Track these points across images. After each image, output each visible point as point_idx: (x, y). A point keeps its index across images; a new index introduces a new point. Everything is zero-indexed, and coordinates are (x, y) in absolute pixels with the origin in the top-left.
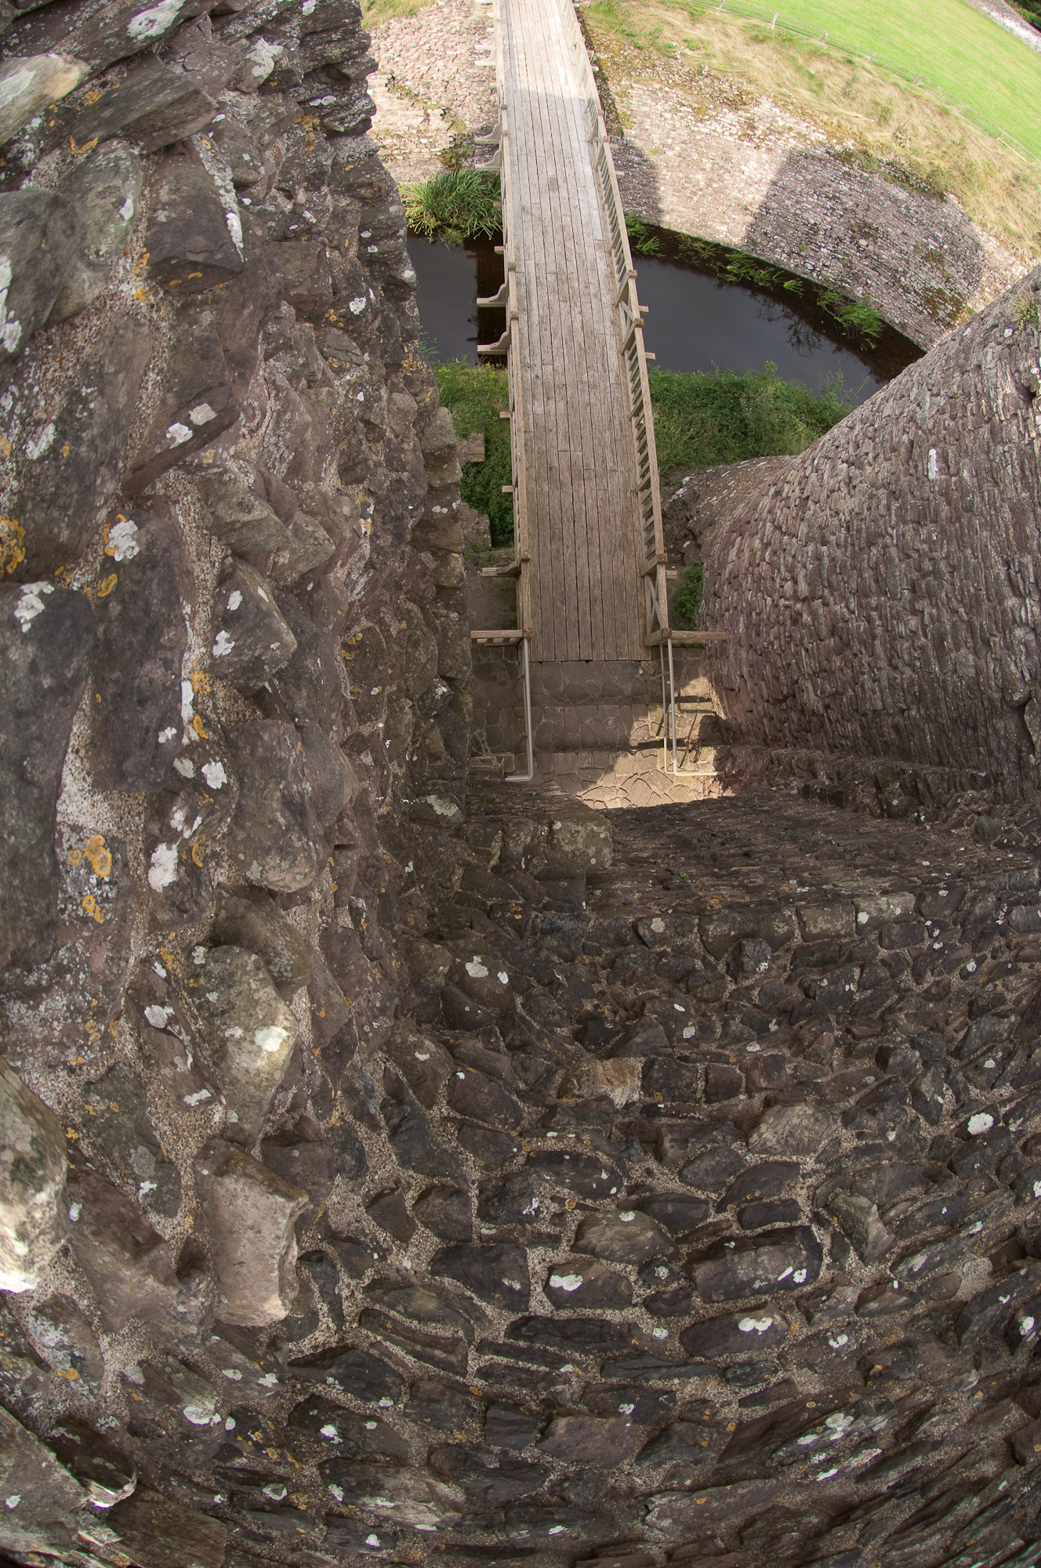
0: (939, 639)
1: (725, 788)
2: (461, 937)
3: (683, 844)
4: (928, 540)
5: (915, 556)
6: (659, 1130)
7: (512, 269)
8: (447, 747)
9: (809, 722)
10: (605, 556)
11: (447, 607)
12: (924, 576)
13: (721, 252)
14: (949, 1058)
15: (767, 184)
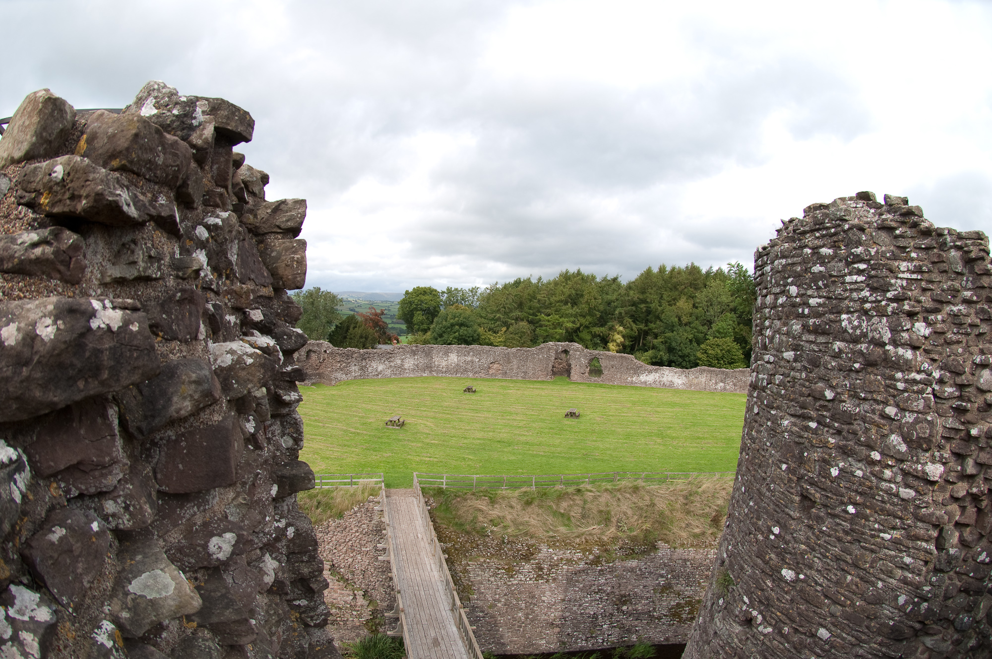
15: (560, 602)
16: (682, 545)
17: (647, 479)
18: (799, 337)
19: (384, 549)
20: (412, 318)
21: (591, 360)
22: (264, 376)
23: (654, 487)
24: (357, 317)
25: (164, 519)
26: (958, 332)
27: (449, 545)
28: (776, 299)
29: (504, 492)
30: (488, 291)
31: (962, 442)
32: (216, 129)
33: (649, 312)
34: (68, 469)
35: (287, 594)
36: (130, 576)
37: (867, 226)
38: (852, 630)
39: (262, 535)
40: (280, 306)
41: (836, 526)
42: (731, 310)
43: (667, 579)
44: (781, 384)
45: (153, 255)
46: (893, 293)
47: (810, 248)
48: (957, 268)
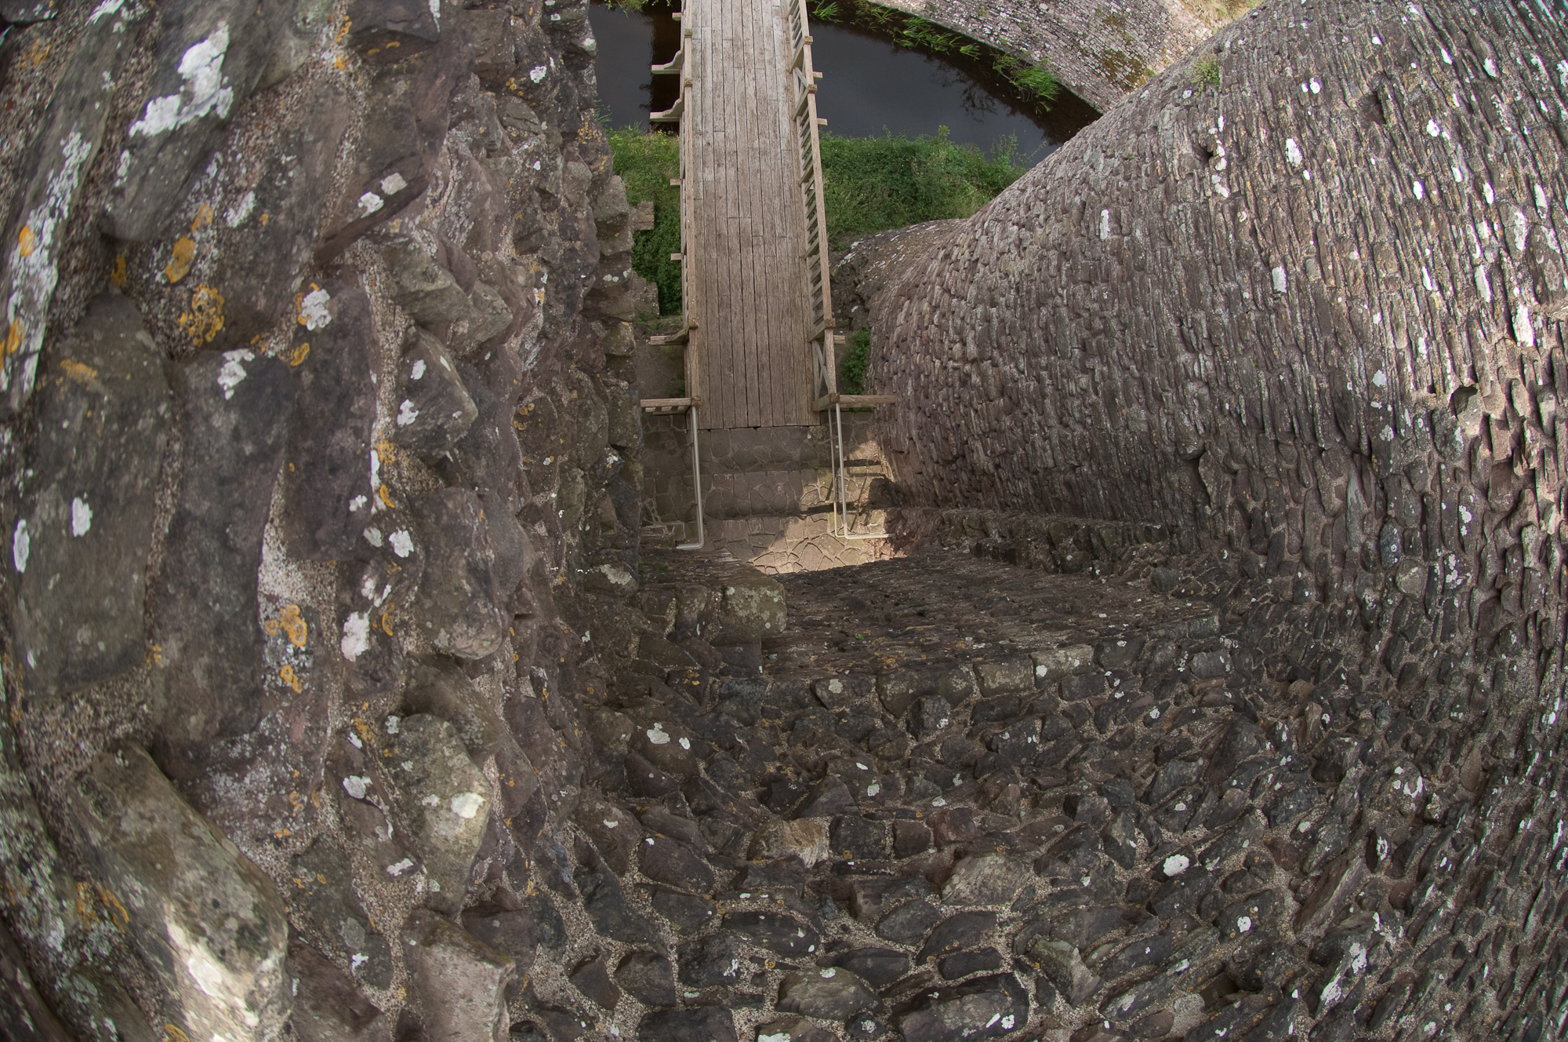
0: (1110, 396)
1: (896, 550)
2: (640, 705)
3: (857, 606)
4: (1099, 299)
5: (1086, 315)
6: (851, 885)
7: (689, 35)
8: (619, 515)
9: (980, 482)
10: (772, 323)
11: (617, 375)
12: (1095, 335)
13: (899, 17)
14: (1139, 804)
38: (1310, 322)
41: (1387, 178)
43: (1124, 11)
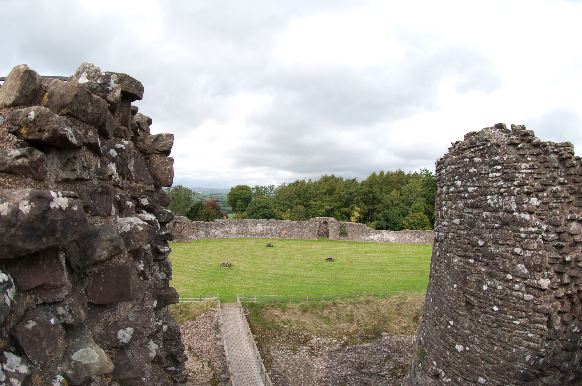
15: (324, 368)
16: (396, 333)
17: (375, 296)
18: (462, 210)
19: (220, 339)
20: (235, 203)
21: (340, 227)
22: (149, 237)
23: (379, 300)
24: (203, 203)
25: (92, 319)
26: (556, 202)
27: (258, 336)
28: (449, 189)
29: (290, 305)
30: (280, 188)
31: (561, 265)
32: (122, 92)
33: (374, 198)
34: (36, 288)
35: (163, 363)
36: (73, 350)
37: (501, 143)
38: (499, 377)
39: (148, 329)
40: (158, 196)
41: (487, 318)
42: (423, 196)
43: (388, 353)
44: (453, 238)
45: (85, 166)
46: (517, 182)
47: (468, 158)
48: (555, 165)
